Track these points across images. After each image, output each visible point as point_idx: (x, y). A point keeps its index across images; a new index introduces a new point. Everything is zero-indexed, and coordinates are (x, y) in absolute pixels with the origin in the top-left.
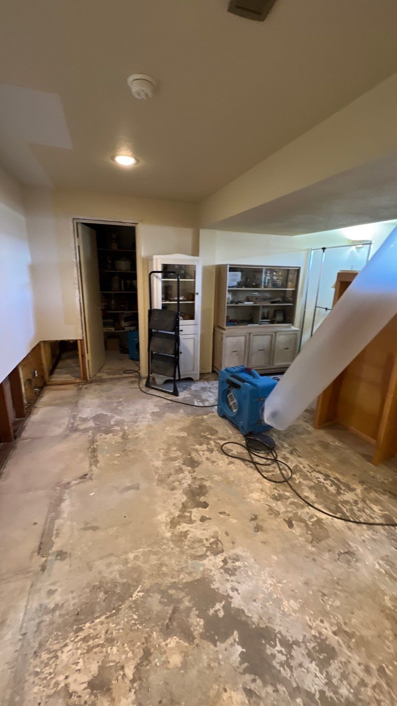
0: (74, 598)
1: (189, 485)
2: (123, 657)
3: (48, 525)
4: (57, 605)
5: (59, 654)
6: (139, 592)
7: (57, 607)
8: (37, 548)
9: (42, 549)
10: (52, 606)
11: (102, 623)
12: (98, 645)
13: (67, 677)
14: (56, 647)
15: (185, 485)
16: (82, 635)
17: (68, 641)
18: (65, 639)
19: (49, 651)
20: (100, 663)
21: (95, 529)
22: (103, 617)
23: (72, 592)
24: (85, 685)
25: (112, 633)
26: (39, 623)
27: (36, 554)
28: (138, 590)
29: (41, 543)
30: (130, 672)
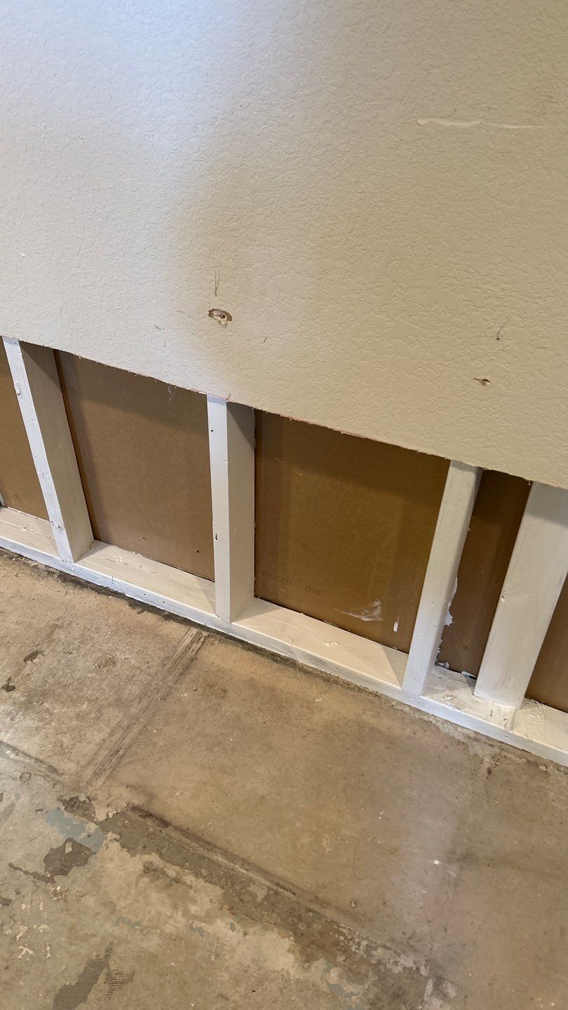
3: (220, 859)
8: (156, 808)
29: (165, 824)
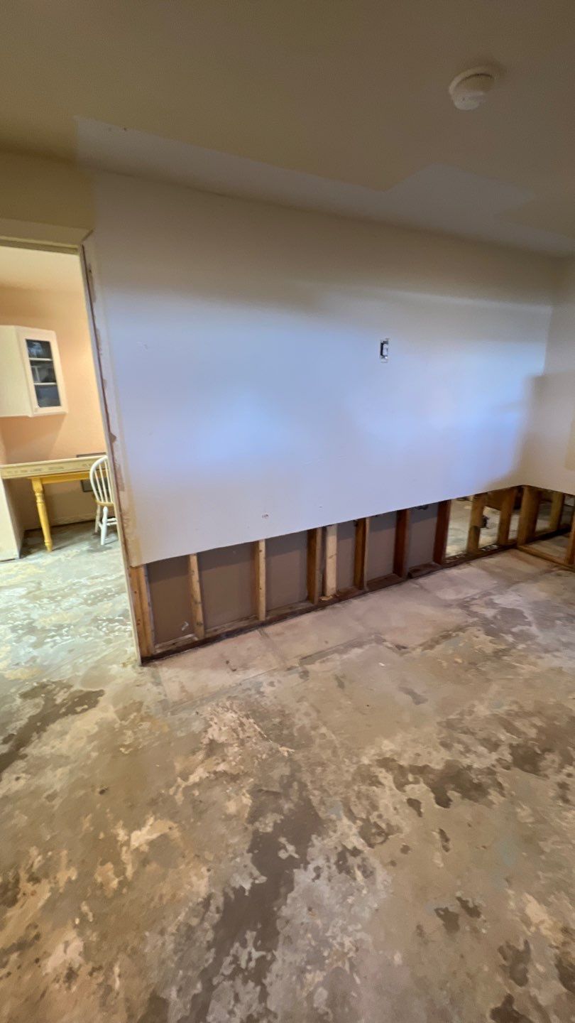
0: (271, 701)
1: (469, 768)
2: (231, 758)
3: (329, 650)
4: (263, 693)
5: (230, 711)
6: (288, 751)
7: (261, 694)
9: (306, 659)
10: (262, 690)
11: (255, 731)
12: (238, 735)
13: (216, 723)
14: (235, 707)
15: (466, 761)
16: (244, 720)
17: (239, 713)
18: (240, 710)
19: (231, 705)
20: (225, 742)
21: (341, 685)
22: (259, 729)
23: (275, 698)
24: (211, 737)
25: (248, 742)
26: (249, 689)
27: (300, 657)
28: (290, 750)
30: (222, 767)
